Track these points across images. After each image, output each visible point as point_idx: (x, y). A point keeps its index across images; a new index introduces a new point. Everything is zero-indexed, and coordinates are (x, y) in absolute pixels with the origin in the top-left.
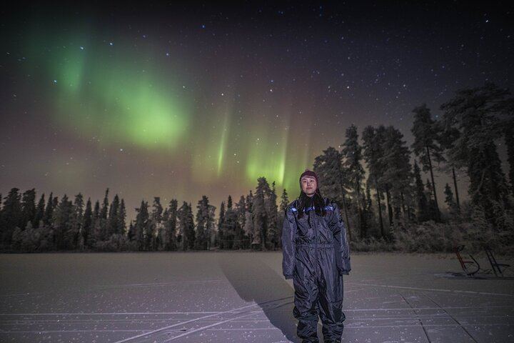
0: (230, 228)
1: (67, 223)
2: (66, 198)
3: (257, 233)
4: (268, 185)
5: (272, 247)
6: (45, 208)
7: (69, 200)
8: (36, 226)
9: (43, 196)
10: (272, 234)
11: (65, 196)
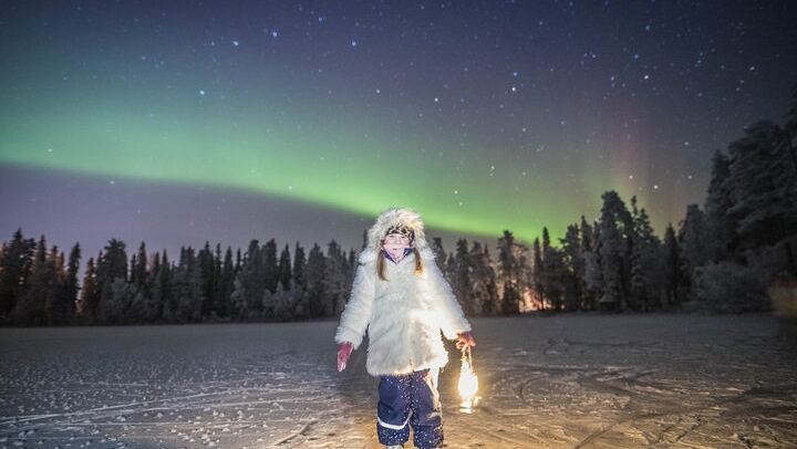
0: (555, 279)
1: (323, 282)
2: (317, 248)
3: (611, 284)
4: (622, 204)
5: (640, 307)
6: (292, 262)
7: (320, 250)
8: (287, 287)
9: (287, 248)
10: (639, 284)
11: (316, 245)
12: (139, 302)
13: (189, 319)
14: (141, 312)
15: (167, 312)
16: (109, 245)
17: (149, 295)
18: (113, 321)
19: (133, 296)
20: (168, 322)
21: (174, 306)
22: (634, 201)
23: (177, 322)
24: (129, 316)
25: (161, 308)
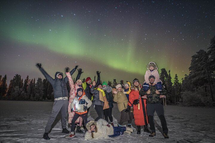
4: (166, 72)
12: (23, 94)
13: (38, 100)
14: (23, 97)
15: (32, 97)
16: (15, 76)
17: (26, 92)
18: (14, 99)
19: (21, 92)
20: (32, 100)
21: (34, 96)
22: (169, 71)
23: (35, 101)
24: (20, 98)
25: (30, 96)
